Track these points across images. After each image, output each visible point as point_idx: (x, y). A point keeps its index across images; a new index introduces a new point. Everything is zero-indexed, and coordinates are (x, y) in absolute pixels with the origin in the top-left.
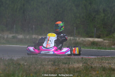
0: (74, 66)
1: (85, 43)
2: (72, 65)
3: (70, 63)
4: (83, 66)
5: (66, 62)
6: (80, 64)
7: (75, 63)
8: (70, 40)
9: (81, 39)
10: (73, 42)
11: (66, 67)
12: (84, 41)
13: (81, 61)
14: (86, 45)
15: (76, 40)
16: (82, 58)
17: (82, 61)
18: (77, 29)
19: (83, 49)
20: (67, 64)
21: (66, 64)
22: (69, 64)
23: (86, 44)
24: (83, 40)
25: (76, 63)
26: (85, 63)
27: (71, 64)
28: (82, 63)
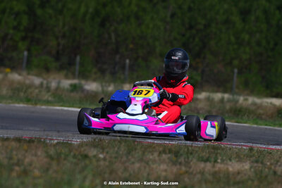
0: (228, 169)
1: (261, 111)
2: (222, 166)
3: (219, 161)
4: (252, 170)
5: (207, 155)
6: (244, 164)
7: (230, 160)
8: (222, 100)
9: (251, 100)
10: (228, 107)
11: (206, 170)
12: (259, 107)
13: (247, 157)
14: (263, 117)
15: (237, 101)
16: (251, 149)
17: (251, 157)
18: (240, 73)
19: (255, 126)
20: (210, 162)
21: (207, 160)
22: (216, 161)
23: (263, 114)
24: (254, 104)
25: (233, 161)
26: (257, 162)
27: (221, 163)
28: (248, 162)
